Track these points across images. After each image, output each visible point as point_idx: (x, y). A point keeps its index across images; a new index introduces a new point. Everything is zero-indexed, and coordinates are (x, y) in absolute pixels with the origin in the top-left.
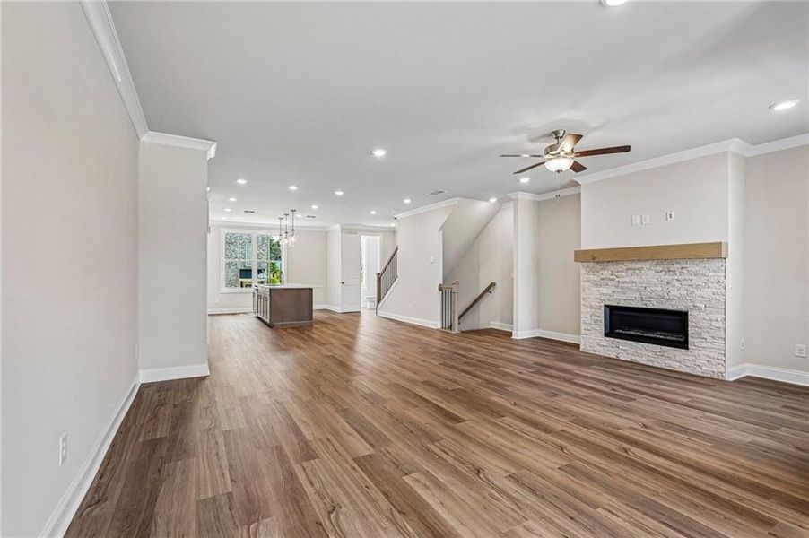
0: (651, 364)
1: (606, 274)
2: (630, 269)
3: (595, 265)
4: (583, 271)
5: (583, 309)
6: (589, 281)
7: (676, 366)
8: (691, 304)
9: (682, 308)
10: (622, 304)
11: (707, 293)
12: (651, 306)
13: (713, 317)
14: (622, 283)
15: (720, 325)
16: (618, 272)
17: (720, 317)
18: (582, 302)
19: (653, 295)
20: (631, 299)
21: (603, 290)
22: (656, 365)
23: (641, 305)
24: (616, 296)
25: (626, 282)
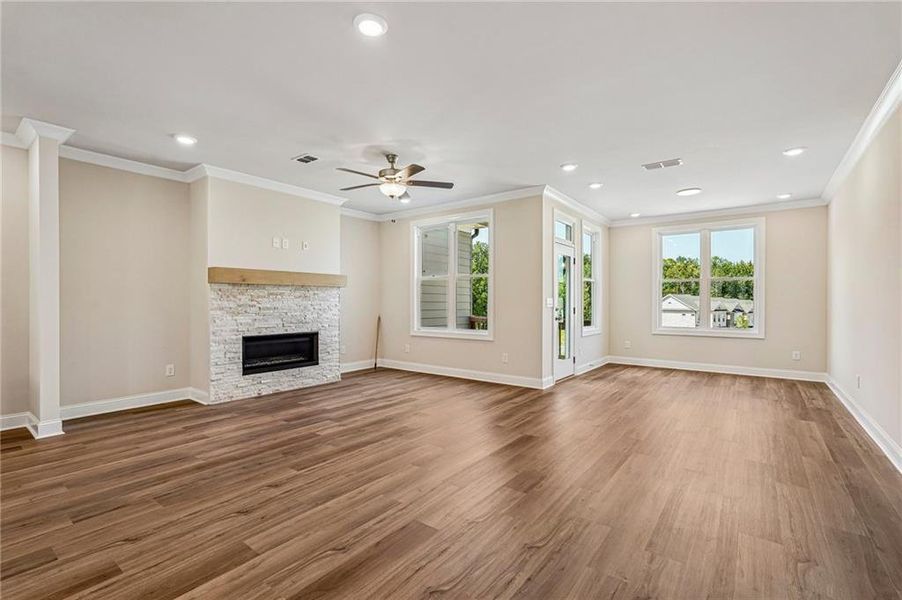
0: (292, 388)
1: (245, 299)
2: (272, 294)
3: (230, 287)
4: (213, 295)
5: (214, 347)
6: (221, 309)
7: (311, 382)
8: (320, 325)
9: (315, 330)
10: (264, 333)
11: (329, 315)
12: (290, 332)
13: (333, 333)
14: (264, 309)
15: (337, 339)
16: (258, 297)
17: (337, 332)
18: (212, 337)
19: (293, 320)
20: (272, 326)
21: (241, 319)
22: (296, 387)
23: (281, 332)
24: (257, 325)
25: (268, 309)
